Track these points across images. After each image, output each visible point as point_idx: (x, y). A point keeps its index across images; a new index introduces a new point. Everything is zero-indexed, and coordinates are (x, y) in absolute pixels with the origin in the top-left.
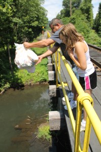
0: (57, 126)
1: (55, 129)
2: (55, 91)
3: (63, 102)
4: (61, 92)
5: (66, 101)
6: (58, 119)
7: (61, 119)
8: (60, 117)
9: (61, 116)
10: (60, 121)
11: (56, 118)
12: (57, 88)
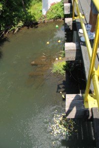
0: (72, 57)
1: (70, 60)
2: (71, 24)
3: (79, 34)
4: (77, 25)
5: (84, 33)
6: (74, 50)
7: (77, 50)
8: (75, 48)
9: (77, 47)
10: (75, 51)
11: (72, 49)
12: (73, 21)
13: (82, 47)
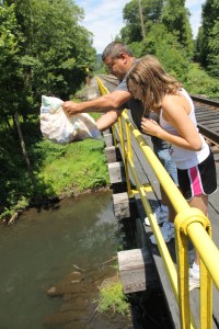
0: (139, 283)
1: (134, 290)
2: (127, 205)
3: (146, 228)
4: (139, 207)
6: (139, 268)
7: (146, 266)
9: (145, 260)
10: (144, 270)
11: (136, 264)
12: (130, 199)
13: (155, 257)
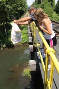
1: (33, 70)
2: (33, 48)
3: (37, 55)
4: (36, 49)
5: (39, 54)
10: (36, 65)
